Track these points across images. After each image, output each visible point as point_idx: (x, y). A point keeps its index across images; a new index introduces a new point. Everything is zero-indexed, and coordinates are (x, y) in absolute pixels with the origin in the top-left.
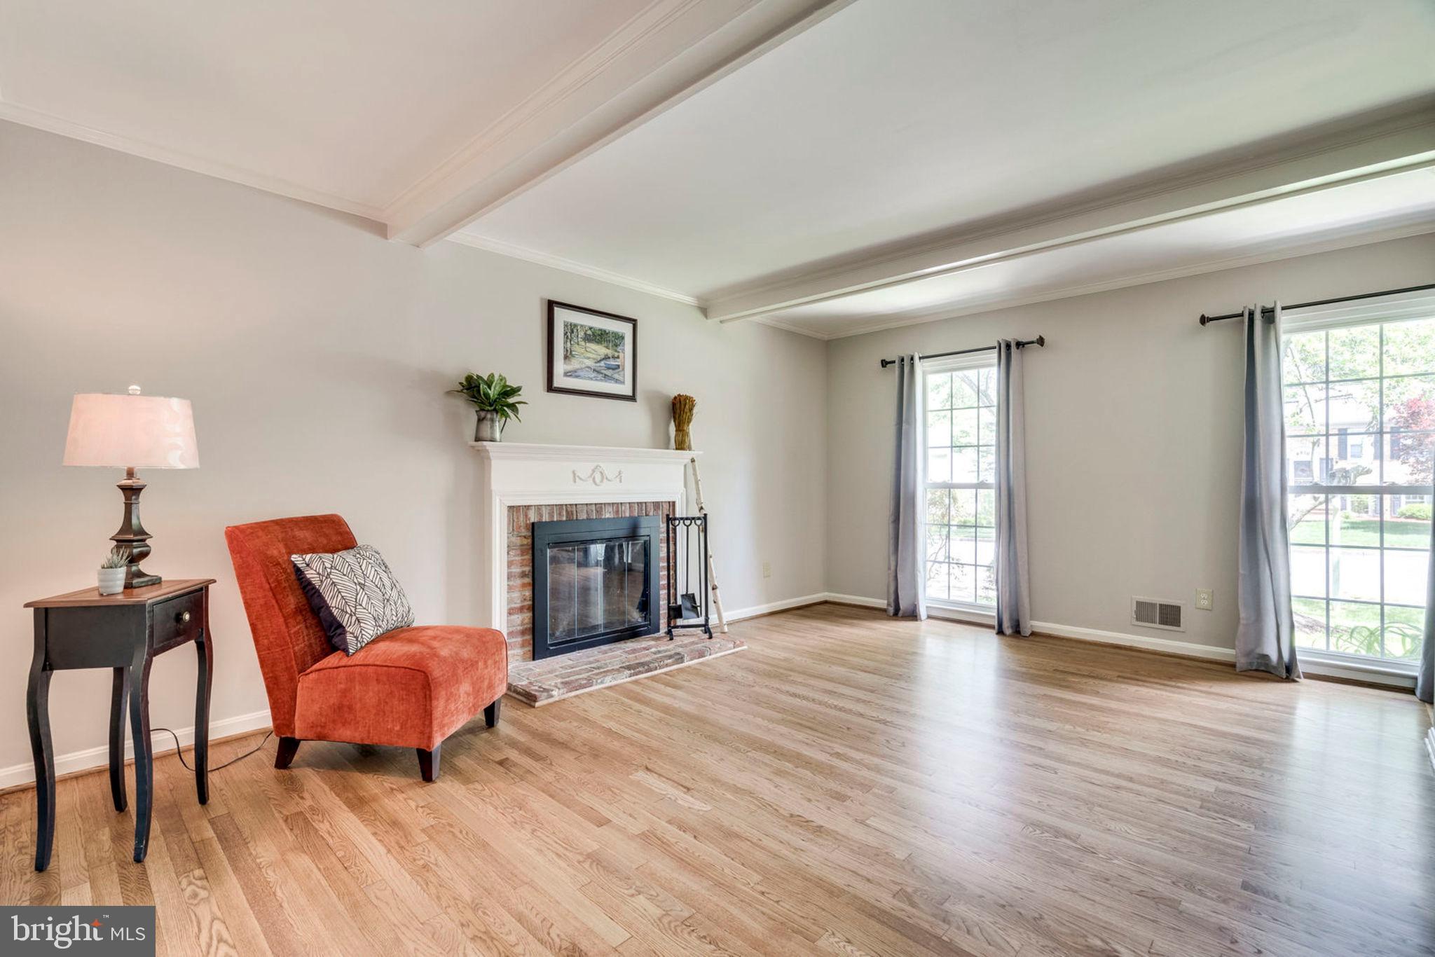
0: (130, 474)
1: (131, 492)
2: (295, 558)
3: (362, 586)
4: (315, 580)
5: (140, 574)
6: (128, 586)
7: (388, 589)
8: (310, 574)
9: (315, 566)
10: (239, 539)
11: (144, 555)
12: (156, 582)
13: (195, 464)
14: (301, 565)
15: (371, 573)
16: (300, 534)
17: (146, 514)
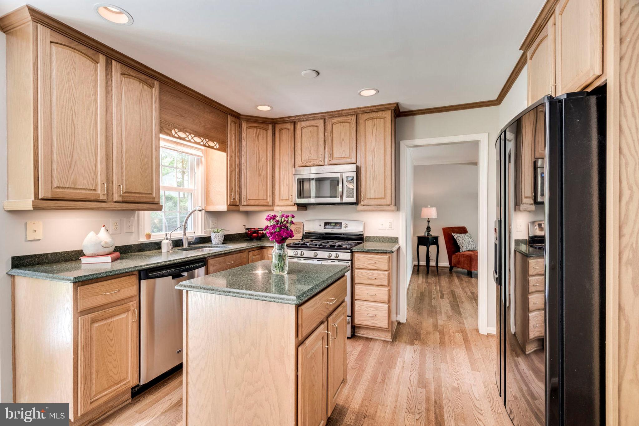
0: (428, 219)
1: (429, 222)
2: (453, 234)
3: (464, 240)
4: (456, 238)
5: (429, 234)
6: (428, 235)
7: (470, 242)
8: (455, 237)
9: (456, 236)
10: (445, 230)
11: (430, 231)
12: (432, 235)
13: (436, 217)
14: (453, 235)
15: (467, 238)
16: (455, 230)
17: (430, 225)
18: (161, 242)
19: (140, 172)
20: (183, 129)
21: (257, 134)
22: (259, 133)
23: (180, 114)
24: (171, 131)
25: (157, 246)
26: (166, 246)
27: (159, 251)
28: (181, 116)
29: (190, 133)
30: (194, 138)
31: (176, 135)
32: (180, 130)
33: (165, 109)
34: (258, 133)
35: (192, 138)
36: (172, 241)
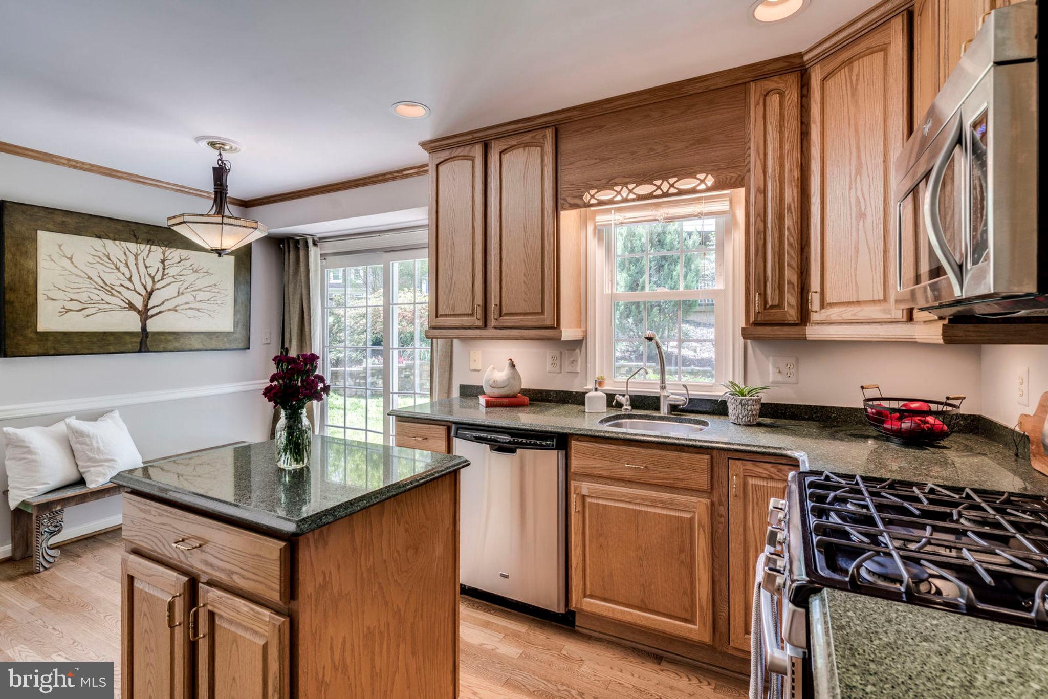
18: (585, 393)
19: (525, 283)
20: (608, 183)
21: (851, 82)
22: (858, 75)
23: (600, 159)
24: (581, 197)
25: (577, 399)
26: (596, 402)
27: (581, 407)
28: (602, 160)
29: (625, 184)
30: (636, 191)
31: (593, 201)
32: (600, 188)
33: (571, 164)
34: (854, 78)
35: (631, 191)
36: (607, 394)
